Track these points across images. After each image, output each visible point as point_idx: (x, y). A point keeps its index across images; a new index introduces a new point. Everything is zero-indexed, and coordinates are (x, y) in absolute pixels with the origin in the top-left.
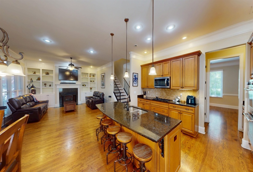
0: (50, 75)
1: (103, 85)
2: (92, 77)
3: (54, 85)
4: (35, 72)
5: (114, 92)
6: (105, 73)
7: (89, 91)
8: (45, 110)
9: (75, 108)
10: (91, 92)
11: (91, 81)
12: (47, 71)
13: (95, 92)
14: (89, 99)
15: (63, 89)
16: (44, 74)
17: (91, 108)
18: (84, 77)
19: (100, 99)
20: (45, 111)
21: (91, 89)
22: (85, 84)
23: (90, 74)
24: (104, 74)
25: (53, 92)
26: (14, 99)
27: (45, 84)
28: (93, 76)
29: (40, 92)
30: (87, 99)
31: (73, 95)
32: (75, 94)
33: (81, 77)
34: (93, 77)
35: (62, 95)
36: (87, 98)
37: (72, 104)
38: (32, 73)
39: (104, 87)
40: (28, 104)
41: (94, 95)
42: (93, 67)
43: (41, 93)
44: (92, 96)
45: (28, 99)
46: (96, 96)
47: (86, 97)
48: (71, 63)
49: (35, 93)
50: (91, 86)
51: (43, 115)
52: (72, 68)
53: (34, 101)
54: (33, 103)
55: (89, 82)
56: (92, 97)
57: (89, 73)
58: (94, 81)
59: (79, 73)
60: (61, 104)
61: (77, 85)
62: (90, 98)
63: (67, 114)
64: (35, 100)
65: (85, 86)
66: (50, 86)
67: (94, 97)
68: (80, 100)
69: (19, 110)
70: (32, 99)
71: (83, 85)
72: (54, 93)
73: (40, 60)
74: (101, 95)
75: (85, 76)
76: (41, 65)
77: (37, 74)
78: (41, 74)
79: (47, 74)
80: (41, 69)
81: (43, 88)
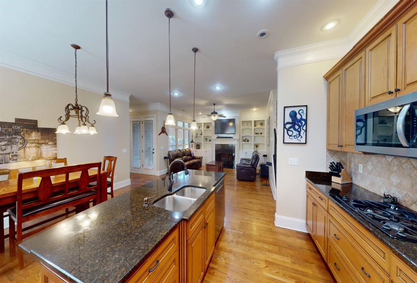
0: (210, 128)
2: (259, 126)
3: (212, 140)
7: (253, 150)
11: (256, 134)
12: (207, 125)
16: (205, 128)
18: (247, 127)
19: (251, 165)
21: (257, 146)
22: (248, 138)
23: (255, 122)
25: (210, 148)
26: (171, 152)
27: (206, 139)
28: (262, 124)
31: (229, 155)
32: (232, 153)
33: (242, 128)
35: (219, 153)
38: (198, 128)
39: (269, 144)
42: (258, 109)
43: (203, 149)
47: (242, 159)
48: (214, 111)
49: (199, 148)
50: (257, 142)
54: (190, 157)
55: (253, 135)
57: (253, 120)
58: (261, 134)
59: (237, 123)
61: (234, 140)
64: (192, 155)
65: (248, 141)
66: (210, 141)
70: (189, 154)
71: (244, 141)
73: (200, 113)
75: (248, 125)
77: (201, 128)
78: (203, 128)
79: (208, 127)
80: (203, 123)
81: (204, 144)
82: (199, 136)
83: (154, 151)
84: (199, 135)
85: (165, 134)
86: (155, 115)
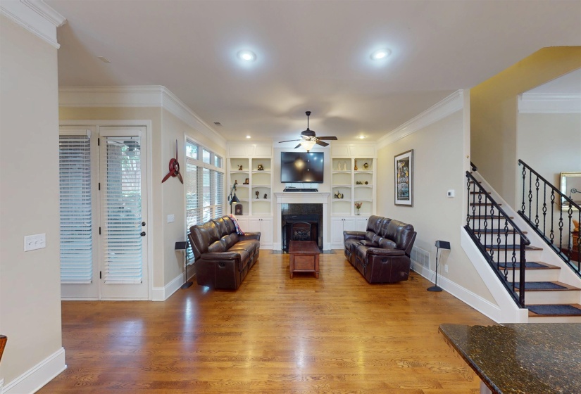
0: (266, 170)
1: (404, 194)
2: (361, 170)
3: (272, 195)
4: (241, 167)
5: (467, 228)
6: (412, 151)
7: (353, 214)
8: (252, 258)
9: (317, 266)
10: (358, 217)
11: (358, 183)
12: (260, 163)
13: (372, 220)
14: (354, 243)
15: (291, 205)
16: (256, 170)
17: (364, 277)
18: (340, 170)
19: (399, 247)
20: (251, 261)
21: (358, 207)
22: (341, 192)
23: (356, 161)
24: (409, 155)
25: (270, 212)
26: (198, 228)
27: (257, 193)
28: (366, 166)
29: (248, 212)
30: (350, 238)
31: (312, 224)
32: (316, 222)
33: (332, 171)
34: (366, 171)
35: (288, 222)
36: (347, 237)
37: (310, 255)
38: (236, 170)
39: (409, 202)
40: (223, 238)
41: (369, 230)
42: (367, 136)
43: (250, 214)
44: (364, 230)
45: (225, 228)
46: (380, 235)
47: (345, 233)
48: (308, 129)
49: (240, 214)
50: (359, 200)
51: (248, 272)
52: (311, 142)
53: (235, 231)
54: (233, 236)
55: (353, 185)
56: (363, 236)
57: (353, 158)
58: (367, 183)
59: (327, 161)
60: (285, 243)
61: (320, 195)
62: (359, 237)
63: (297, 281)
64: (237, 231)
65: (342, 197)
66: (265, 197)
67: (369, 235)
68: (329, 240)
69: (204, 255)
70: (232, 228)
71: (336, 196)
72: (272, 215)
73: (248, 137)
74: (403, 232)
75: (342, 168)
76: (252, 150)
77: (244, 170)
78: (250, 170)
79: (261, 168)
80: (250, 158)
81: (253, 203)
82: (239, 187)
83: (144, 229)
84: (240, 184)
85: (176, 179)
86: (149, 123)
